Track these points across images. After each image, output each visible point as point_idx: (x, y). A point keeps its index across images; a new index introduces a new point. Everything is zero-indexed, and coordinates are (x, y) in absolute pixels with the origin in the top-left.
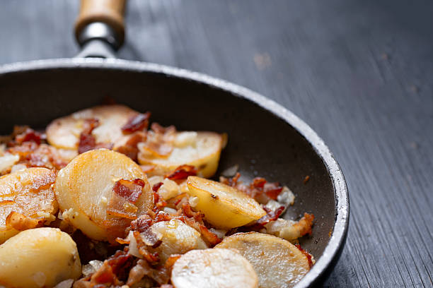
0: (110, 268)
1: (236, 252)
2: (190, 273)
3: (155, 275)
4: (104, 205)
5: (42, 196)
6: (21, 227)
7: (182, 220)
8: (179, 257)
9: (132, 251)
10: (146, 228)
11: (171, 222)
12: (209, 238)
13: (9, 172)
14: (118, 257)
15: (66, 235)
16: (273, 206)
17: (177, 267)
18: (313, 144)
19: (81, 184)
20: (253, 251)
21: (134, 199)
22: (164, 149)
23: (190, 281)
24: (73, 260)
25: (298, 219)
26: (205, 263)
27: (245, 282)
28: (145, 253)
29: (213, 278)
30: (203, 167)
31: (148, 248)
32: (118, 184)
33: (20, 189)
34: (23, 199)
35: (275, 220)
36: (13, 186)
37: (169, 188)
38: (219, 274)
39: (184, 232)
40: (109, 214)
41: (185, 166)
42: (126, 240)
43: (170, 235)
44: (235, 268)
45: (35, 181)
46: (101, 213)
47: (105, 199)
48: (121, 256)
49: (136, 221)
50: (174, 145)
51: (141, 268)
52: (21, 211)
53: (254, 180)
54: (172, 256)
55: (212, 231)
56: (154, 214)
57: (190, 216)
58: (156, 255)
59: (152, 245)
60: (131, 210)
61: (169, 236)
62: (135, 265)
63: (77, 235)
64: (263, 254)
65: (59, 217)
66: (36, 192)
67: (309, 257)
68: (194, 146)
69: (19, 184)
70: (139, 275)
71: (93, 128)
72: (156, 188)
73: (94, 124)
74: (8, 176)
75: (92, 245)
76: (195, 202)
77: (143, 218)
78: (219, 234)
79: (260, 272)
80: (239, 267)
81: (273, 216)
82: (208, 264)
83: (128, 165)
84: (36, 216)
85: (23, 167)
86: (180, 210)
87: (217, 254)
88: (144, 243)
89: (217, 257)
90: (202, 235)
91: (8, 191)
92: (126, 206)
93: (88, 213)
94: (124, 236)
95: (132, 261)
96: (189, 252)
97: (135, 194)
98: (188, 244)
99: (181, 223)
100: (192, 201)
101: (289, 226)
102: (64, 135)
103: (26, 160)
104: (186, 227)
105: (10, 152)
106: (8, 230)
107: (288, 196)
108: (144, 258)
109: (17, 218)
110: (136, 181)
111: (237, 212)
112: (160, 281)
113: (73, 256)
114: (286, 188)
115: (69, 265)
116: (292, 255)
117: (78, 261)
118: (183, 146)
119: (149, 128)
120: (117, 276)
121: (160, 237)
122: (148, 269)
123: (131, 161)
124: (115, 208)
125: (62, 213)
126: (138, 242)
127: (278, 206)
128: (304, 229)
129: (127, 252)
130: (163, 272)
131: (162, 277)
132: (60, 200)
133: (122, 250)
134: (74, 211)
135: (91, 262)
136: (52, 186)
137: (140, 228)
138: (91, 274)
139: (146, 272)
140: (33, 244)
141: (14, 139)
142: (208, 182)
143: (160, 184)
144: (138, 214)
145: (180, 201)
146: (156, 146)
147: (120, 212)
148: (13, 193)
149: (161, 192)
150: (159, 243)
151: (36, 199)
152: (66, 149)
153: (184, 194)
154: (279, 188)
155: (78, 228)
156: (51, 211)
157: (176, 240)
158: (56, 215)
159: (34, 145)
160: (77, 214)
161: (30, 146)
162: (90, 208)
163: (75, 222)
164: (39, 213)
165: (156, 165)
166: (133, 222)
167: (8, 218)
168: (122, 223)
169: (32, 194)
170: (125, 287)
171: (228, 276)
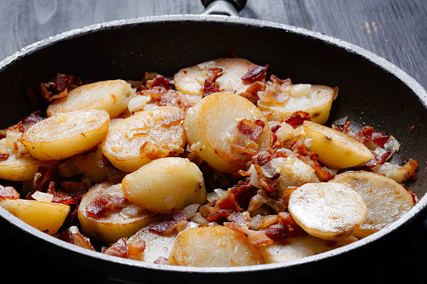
0: (233, 196)
1: (348, 186)
2: (306, 203)
3: (272, 203)
4: (228, 141)
5: (172, 131)
6: (153, 157)
7: (299, 157)
8: (295, 189)
9: (253, 181)
10: (266, 163)
11: (288, 159)
12: (322, 175)
13: (141, 110)
14: (240, 186)
15: (194, 164)
16: (380, 152)
17: (294, 197)
18: (419, 96)
19: (208, 121)
20: (362, 188)
21: (255, 137)
22: (281, 98)
23: (306, 209)
24: (200, 187)
25: (403, 164)
26: (319, 194)
27: (356, 212)
28: (264, 183)
29: (326, 207)
30: (316, 115)
31: (267, 180)
32: (241, 123)
33: (152, 124)
34: (155, 132)
35: (382, 163)
36: (146, 121)
37: (286, 131)
38: (332, 204)
39: (300, 167)
40: (233, 149)
41: (301, 112)
42: (248, 172)
43: (288, 169)
44: (347, 199)
45: (166, 118)
46: (225, 148)
47: (229, 135)
49: (257, 156)
50: (290, 95)
51: (260, 197)
52: (153, 142)
53: (363, 128)
54: (289, 187)
55: (325, 169)
56: (272, 151)
57: (305, 155)
58: (275, 186)
59: (271, 177)
60: (252, 147)
61: (287, 171)
62: (256, 194)
63: (203, 165)
64: (371, 191)
65: (188, 149)
66: (167, 127)
67: (413, 197)
68: (308, 96)
69: (151, 119)
70: (258, 203)
71: (217, 77)
72: (275, 130)
73: (218, 73)
74: (142, 113)
76: (311, 142)
77: (264, 153)
78: (331, 172)
79: (368, 207)
80: (350, 199)
81: (380, 160)
82: (321, 196)
83: (250, 108)
84: (166, 147)
85: (155, 106)
86: (296, 150)
87: (331, 187)
88: (263, 175)
89: (330, 190)
90: (316, 172)
91: (141, 125)
92: (248, 142)
93: (214, 146)
94: (246, 168)
95: (253, 190)
96: (305, 185)
97: (256, 134)
98: (303, 178)
99: (298, 160)
100: (307, 142)
101: (395, 169)
102: (190, 82)
103: (156, 101)
104: (301, 163)
105: (142, 94)
106: (142, 158)
107: (394, 144)
108: (264, 188)
109: (150, 148)
110: (257, 122)
111: (348, 153)
112: (277, 209)
113: (200, 184)
114: (392, 137)
115: (196, 191)
116: (398, 193)
117: (203, 189)
118: (298, 96)
119: (268, 79)
120: (238, 203)
121: (278, 171)
122: (267, 198)
123: (253, 104)
124: (238, 144)
125: (190, 146)
126: (258, 174)
127: (384, 152)
128: (409, 173)
129: (248, 182)
130: (281, 201)
131: (279, 206)
132: (189, 135)
133: (244, 180)
134: (202, 144)
135: (216, 190)
136: (182, 122)
137: (260, 162)
138: (216, 201)
139: (265, 201)
140: (165, 171)
141: (144, 84)
142: (321, 127)
143: (278, 127)
144: (258, 150)
145: (295, 142)
146: (274, 94)
147: (243, 148)
148: (146, 128)
149: (278, 133)
150: (278, 175)
151: (167, 133)
152: (191, 94)
153: (299, 137)
154: (386, 136)
155: (204, 160)
156: (181, 144)
157: (293, 174)
158: (185, 148)
159: (163, 89)
160: (204, 147)
161: (160, 90)
162: (216, 142)
163: (202, 155)
164: (169, 145)
165: (274, 111)
166: (254, 157)
167: (142, 148)
168: (244, 158)
169: (163, 129)
170: (246, 214)
171: (340, 206)
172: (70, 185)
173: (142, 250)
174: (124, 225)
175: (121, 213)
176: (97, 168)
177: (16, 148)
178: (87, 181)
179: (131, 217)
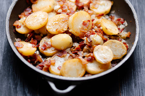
0: (79, 47)
2: (98, 52)
3: (89, 49)
4: (80, 29)
5: (65, 24)
9: (85, 42)
10: (89, 37)
11: (95, 35)
12: (104, 39)
16: (122, 27)
17: (95, 50)
19: (74, 23)
21: (87, 26)
22: (97, 6)
24: (71, 43)
26: (101, 49)
30: (106, 12)
31: (89, 42)
32: (84, 22)
33: (60, 20)
34: (60, 23)
36: (58, 18)
38: (104, 53)
40: (81, 31)
42: (84, 39)
44: (108, 52)
45: (63, 19)
46: (79, 31)
47: (80, 27)
48: (82, 44)
51: (86, 47)
54: (94, 45)
55: (105, 36)
56: (91, 31)
57: (100, 32)
58: (90, 45)
60: (86, 30)
62: (85, 46)
63: (72, 36)
64: (116, 46)
66: (64, 22)
68: (104, 5)
69: (60, 18)
70: (86, 49)
75: (76, 37)
81: (121, 31)
87: (105, 47)
91: (57, 20)
92: (85, 28)
93: (76, 31)
94: (83, 37)
95: (85, 45)
99: (98, 35)
101: (124, 34)
106: (56, 32)
107: (126, 23)
108: (88, 45)
109: (59, 30)
110: (88, 21)
114: (125, 21)
115: (70, 45)
116: (123, 47)
118: (101, 5)
121: (92, 40)
122: (88, 48)
124: (82, 29)
126: (87, 40)
128: (128, 36)
130: (92, 49)
133: (83, 41)
134: (72, 30)
135: (75, 44)
136: (68, 21)
137: (87, 37)
140: (62, 40)
143: (94, 20)
145: (98, 25)
146: (95, 5)
150: (92, 41)
151: (63, 24)
154: (124, 21)
157: (96, 41)
158: (68, 29)
160: (73, 31)
163: (72, 33)
164: (64, 29)
165: (94, 11)
166: (86, 33)
167: (56, 30)
168: (83, 33)
169: (62, 22)
170: (82, 52)
171: (106, 54)
172: (37, 37)
173: (55, 63)
174: (51, 53)
175: (50, 49)
176: (45, 31)
177: (23, 24)
178: (42, 35)
179: (53, 51)
